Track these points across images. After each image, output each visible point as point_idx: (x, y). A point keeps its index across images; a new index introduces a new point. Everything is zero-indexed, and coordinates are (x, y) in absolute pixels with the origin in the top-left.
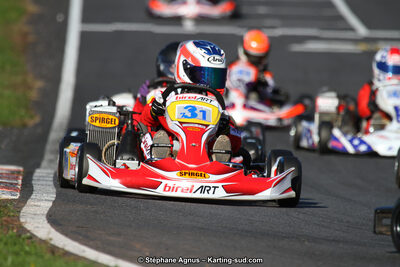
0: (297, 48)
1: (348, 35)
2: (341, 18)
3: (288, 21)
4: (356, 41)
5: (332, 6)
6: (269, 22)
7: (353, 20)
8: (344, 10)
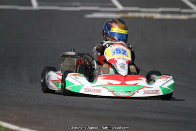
0: (89, 16)
1: (115, 9)
4: (117, 12)
6: (75, 4)
7: (116, 2)
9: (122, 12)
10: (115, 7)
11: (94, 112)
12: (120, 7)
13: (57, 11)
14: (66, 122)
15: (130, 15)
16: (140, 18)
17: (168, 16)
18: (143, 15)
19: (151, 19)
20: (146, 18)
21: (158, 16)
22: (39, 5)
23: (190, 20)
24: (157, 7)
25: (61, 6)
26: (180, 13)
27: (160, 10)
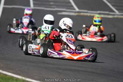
0: (60, 14)
2: (72, 6)
3: (58, 6)
4: (75, 12)
5: (70, 3)
6: (53, 7)
7: (75, 7)
8: (73, 4)
9: (78, 12)
10: (75, 9)
11: (46, 65)
12: (77, 10)
13: (43, 10)
14: (28, 69)
15: (82, 14)
16: (87, 16)
17: (102, 16)
18: (89, 14)
22: (34, 6)
23: (114, 18)
24: (97, 11)
25: (46, 7)
26: (109, 14)
27: (98, 12)
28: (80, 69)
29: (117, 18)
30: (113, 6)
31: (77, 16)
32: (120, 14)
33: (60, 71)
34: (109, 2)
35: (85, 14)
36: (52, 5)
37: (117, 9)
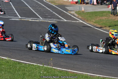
0: (10, 19)
1: (18, 18)
2: (17, 15)
3: (9, 15)
5: (16, 13)
6: (7, 16)
7: (19, 16)
9: (20, 19)
10: (19, 17)
12: (20, 17)
13: (2, 17)
15: (22, 19)
16: (25, 20)
17: (33, 20)
18: (26, 20)
19: (29, 21)
20: (27, 20)
21: (30, 20)
23: (39, 21)
26: (37, 20)
27: (31, 18)
28: (21, 49)
29: (41, 21)
30: (39, 15)
31: (20, 20)
32: (43, 19)
33: (11, 50)
34: (37, 13)
35: (24, 20)
36: (7, 15)
37: (41, 17)
